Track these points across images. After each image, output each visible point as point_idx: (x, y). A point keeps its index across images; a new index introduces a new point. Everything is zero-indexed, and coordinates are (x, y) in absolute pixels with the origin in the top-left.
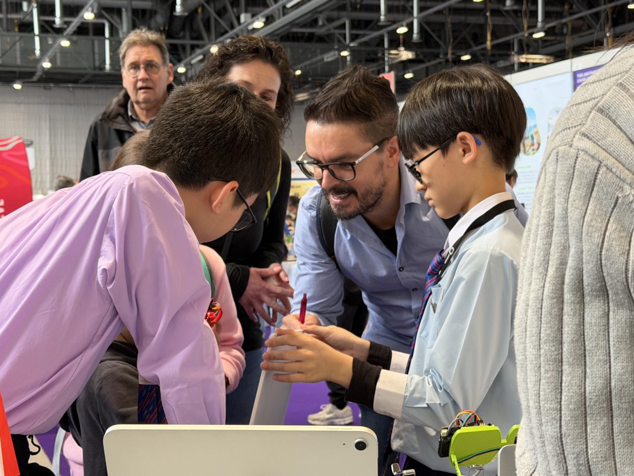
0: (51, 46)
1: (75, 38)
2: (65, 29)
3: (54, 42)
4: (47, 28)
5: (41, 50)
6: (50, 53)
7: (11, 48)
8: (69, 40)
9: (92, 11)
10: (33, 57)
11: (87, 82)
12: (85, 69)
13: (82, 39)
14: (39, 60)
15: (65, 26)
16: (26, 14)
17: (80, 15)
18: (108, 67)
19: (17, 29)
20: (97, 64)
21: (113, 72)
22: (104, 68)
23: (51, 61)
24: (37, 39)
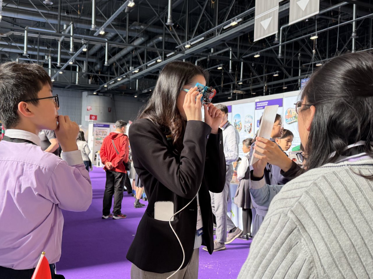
0: (55, 73)
1: (65, 71)
2: (61, 67)
3: (57, 72)
4: (54, 66)
5: (51, 74)
6: (55, 76)
8: (62, 71)
9: (72, 62)
11: (68, 88)
12: (68, 83)
13: (68, 72)
15: (61, 66)
16: (46, 60)
17: (68, 62)
18: (77, 83)
20: (73, 81)
21: (79, 85)
22: (76, 83)
23: (54, 79)
24: (50, 70)
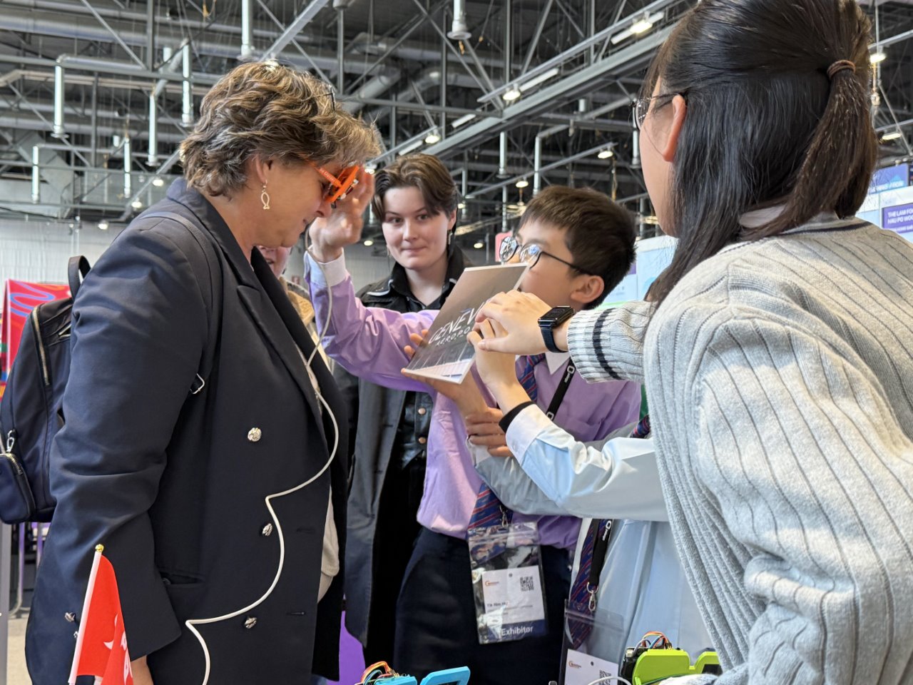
0: (142, 185)
1: (169, 177)
2: (159, 167)
3: (146, 181)
4: (140, 165)
5: (132, 188)
6: (141, 192)
7: (98, 185)
8: (162, 178)
10: (122, 195)
14: (127, 200)
15: (159, 164)
16: (117, 149)
17: (174, 154)
19: (106, 165)
23: (141, 201)
24: (127, 177)
